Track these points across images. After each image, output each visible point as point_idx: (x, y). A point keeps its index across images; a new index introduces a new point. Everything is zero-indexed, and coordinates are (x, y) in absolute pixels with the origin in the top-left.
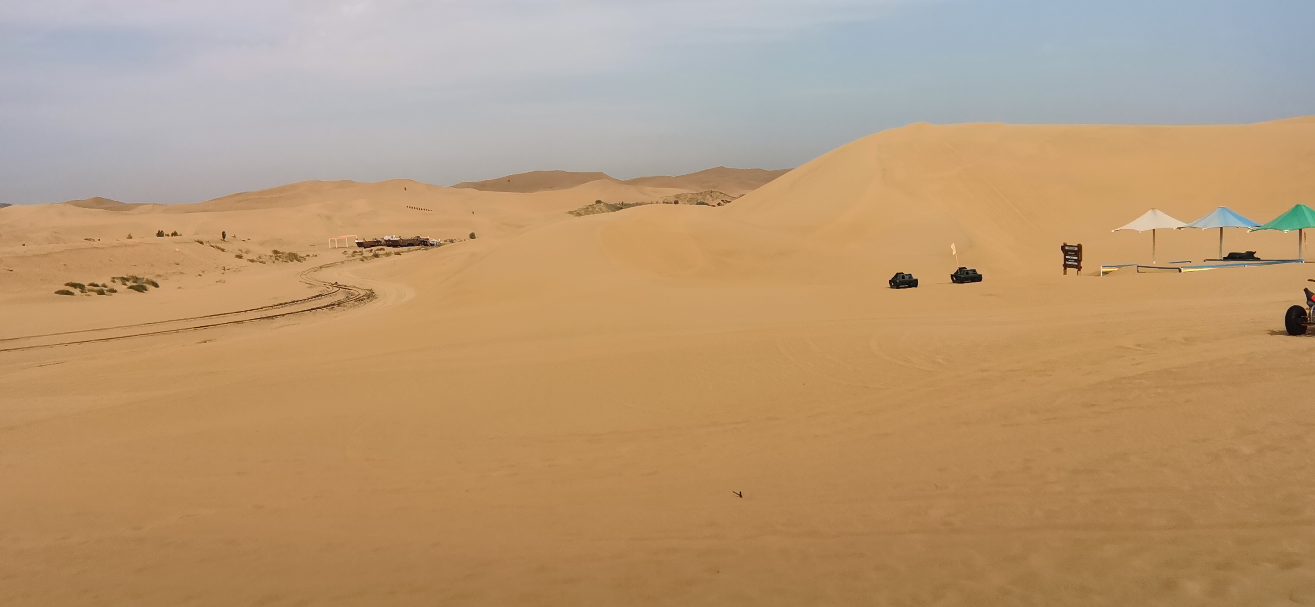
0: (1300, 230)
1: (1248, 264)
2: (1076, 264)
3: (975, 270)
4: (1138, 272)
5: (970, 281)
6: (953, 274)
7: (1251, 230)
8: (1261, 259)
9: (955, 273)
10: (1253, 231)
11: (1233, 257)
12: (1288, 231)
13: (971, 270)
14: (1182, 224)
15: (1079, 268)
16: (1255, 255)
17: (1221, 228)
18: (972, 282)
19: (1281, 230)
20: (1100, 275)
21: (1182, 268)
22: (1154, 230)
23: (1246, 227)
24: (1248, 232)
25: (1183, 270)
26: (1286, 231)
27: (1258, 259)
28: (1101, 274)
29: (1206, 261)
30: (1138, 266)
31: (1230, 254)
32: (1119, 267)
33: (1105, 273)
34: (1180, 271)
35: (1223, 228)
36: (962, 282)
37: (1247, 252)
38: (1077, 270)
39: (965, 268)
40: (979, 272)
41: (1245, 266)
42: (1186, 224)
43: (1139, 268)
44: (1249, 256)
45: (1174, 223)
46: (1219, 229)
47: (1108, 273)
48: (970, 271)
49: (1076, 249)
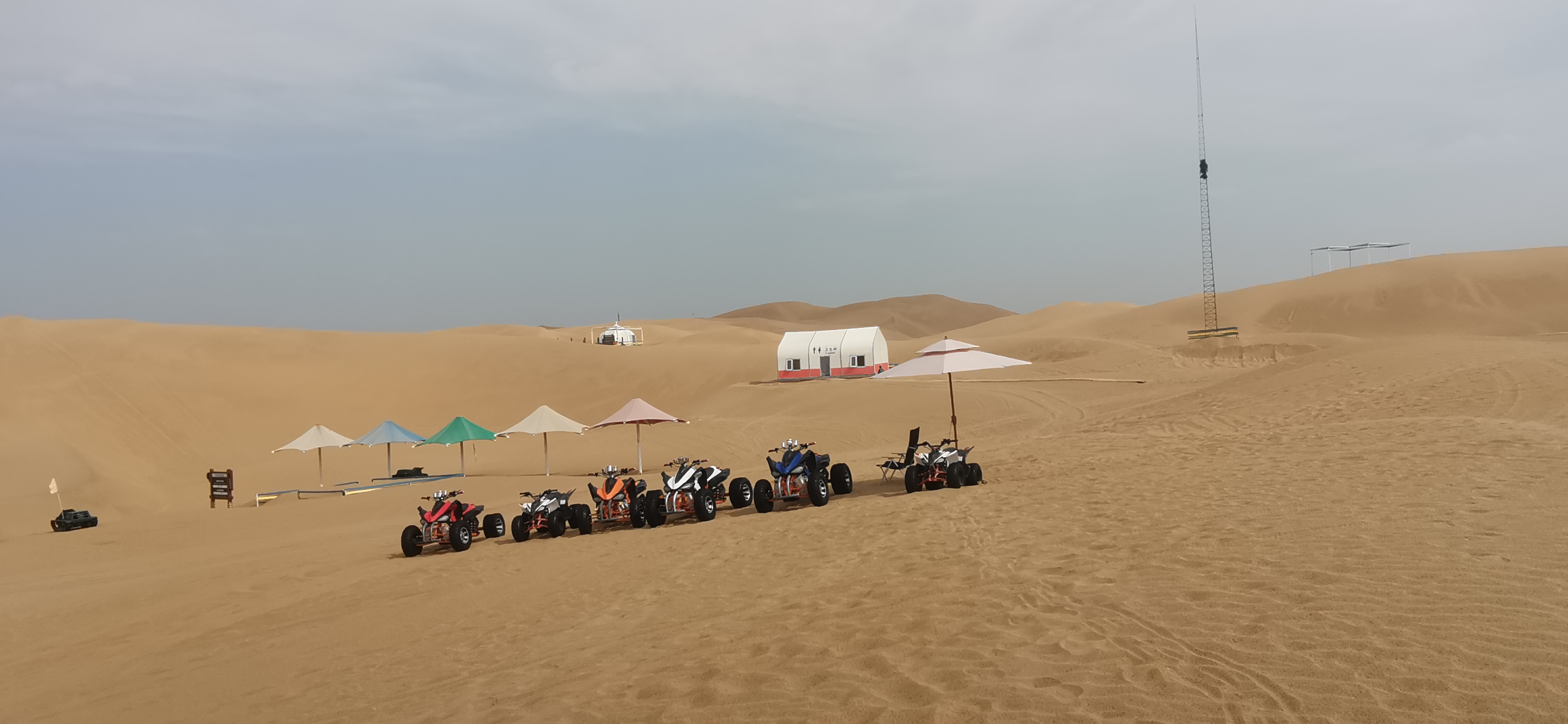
0: (462, 443)
1: (412, 482)
2: (226, 494)
3: (87, 511)
4: (299, 498)
5: (80, 527)
6: (54, 519)
7: (416, 445)
8: (429, 475)
9: (57, 518)
10: (418, 445)
11: (402, 474)
12: (449, 444)
13: (81, 513)
14: (348, 441)
15: (229, 498)
16: (423, 472)
17: (389, 444)
18: (82, 528)
19: (443, 444)
20: (256, 505)
21: (345, 490)
22: (320, 449)
23: (412, 441)
24: (413, 447)
25: (347, 493)
26: (448, 445)
27: (426, 475)
28: (258, 504)
29: (374, 481)
30: (299, 492)
31: (399, 471)
32: (278, 494)
33: (262, 503)
34: (344, 494)
35: (391, 444)
36: (68, 529)
37: (415, 468)
38: (227, 501)
39: (72, 510)
40: (92, 514)
41: (409, 484)
42: (353, 441)
43: (301, 493)
44: (417, 473)
45: (340, 440)
46: (387, 444)
47: (265, 502)
48: (79, 514)
49: (225, 476)
